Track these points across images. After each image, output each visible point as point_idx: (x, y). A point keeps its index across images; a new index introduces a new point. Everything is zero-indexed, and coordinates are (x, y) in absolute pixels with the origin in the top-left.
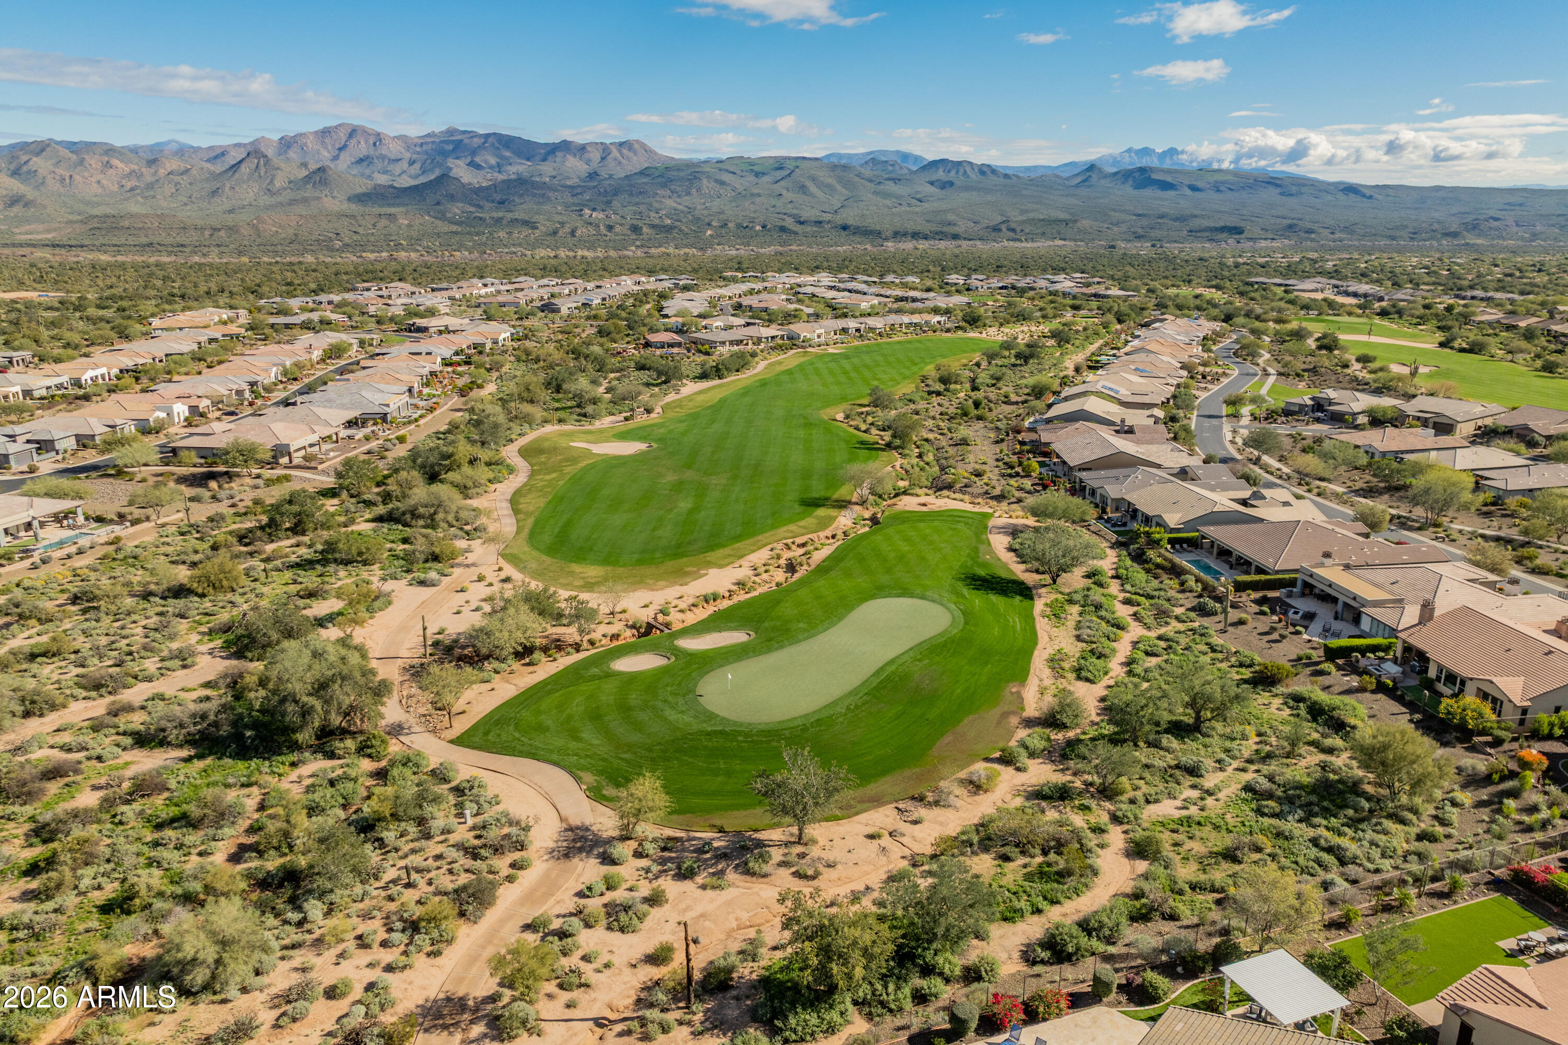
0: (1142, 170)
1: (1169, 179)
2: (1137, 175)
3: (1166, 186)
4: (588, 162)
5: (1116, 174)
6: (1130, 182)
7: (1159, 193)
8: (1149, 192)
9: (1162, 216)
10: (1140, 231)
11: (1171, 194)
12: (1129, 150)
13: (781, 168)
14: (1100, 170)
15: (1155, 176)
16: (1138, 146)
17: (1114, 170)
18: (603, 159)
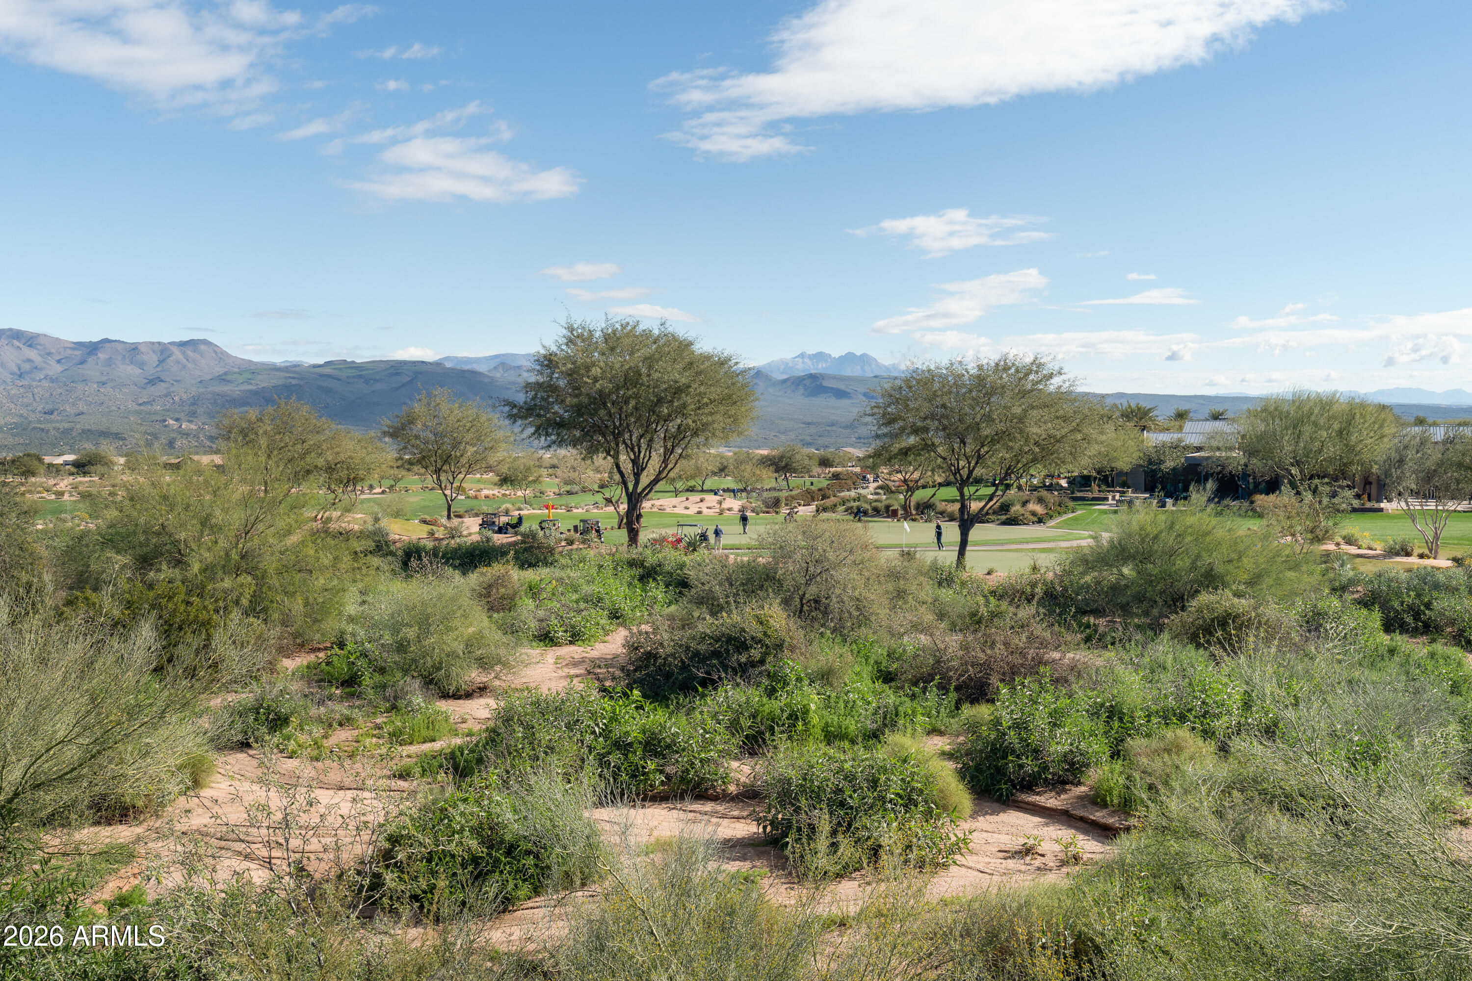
0: (813, 377)
1: (842, 387)
2: (807, 382)
3: (840, 394)
4: (141, 365)
5: (785, 381)
6: (801, 390)
7: (833, 401)
8: (821, 401)
9: (832, 425)
10: (808, 439)
11: (845, 402)
12: (802, 355)
13: (398, 374)
14: (767, 378)
15: (826, 383)
16: (812, 351)
17: (785, 377)
18: (161, 362)
